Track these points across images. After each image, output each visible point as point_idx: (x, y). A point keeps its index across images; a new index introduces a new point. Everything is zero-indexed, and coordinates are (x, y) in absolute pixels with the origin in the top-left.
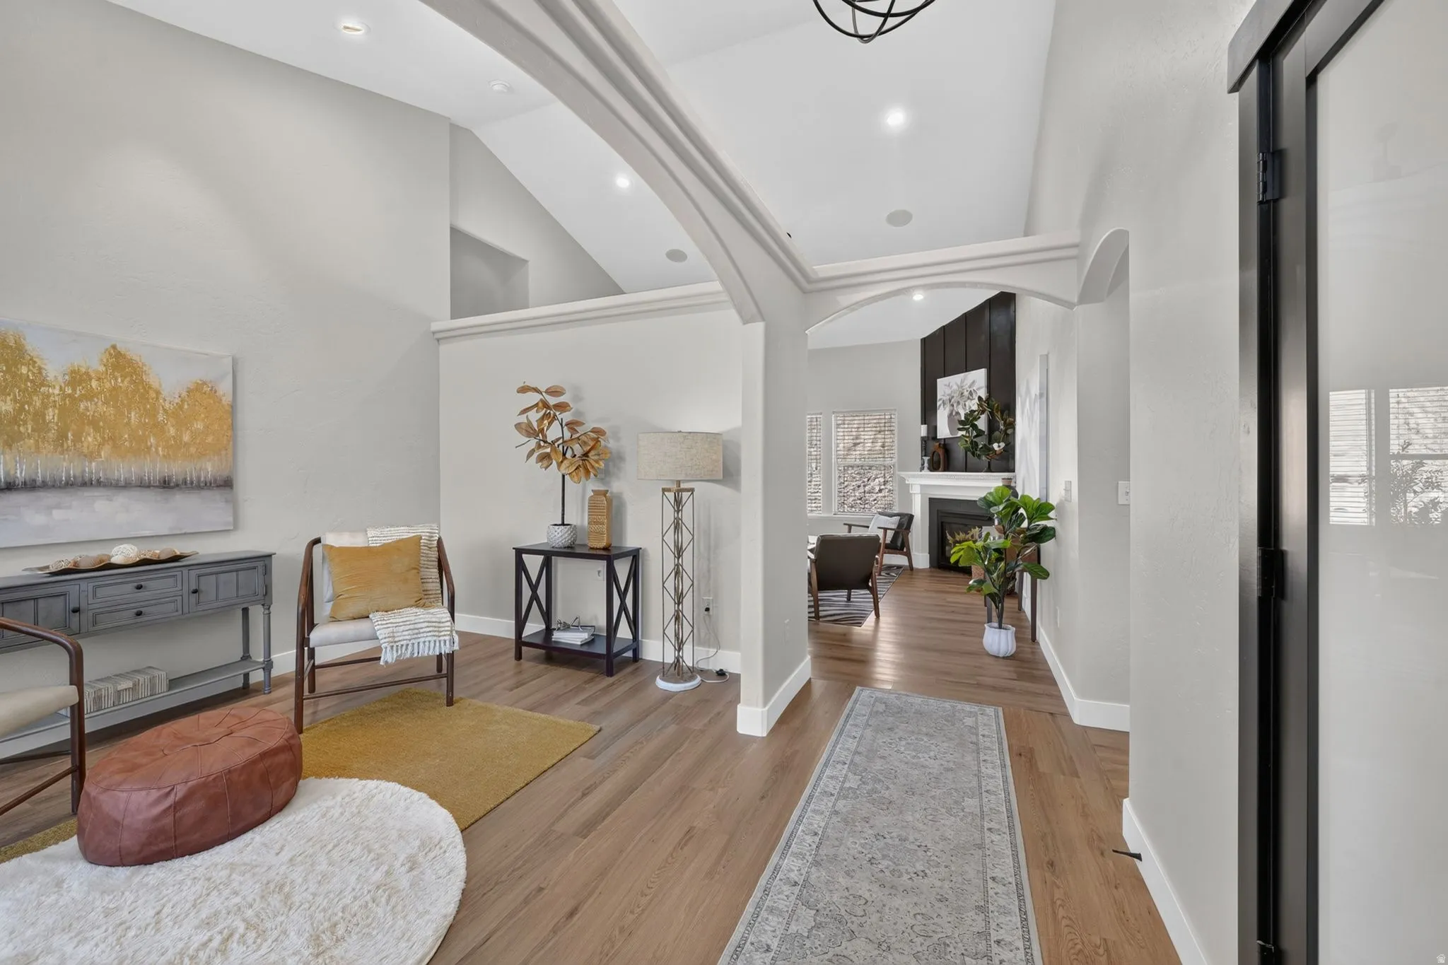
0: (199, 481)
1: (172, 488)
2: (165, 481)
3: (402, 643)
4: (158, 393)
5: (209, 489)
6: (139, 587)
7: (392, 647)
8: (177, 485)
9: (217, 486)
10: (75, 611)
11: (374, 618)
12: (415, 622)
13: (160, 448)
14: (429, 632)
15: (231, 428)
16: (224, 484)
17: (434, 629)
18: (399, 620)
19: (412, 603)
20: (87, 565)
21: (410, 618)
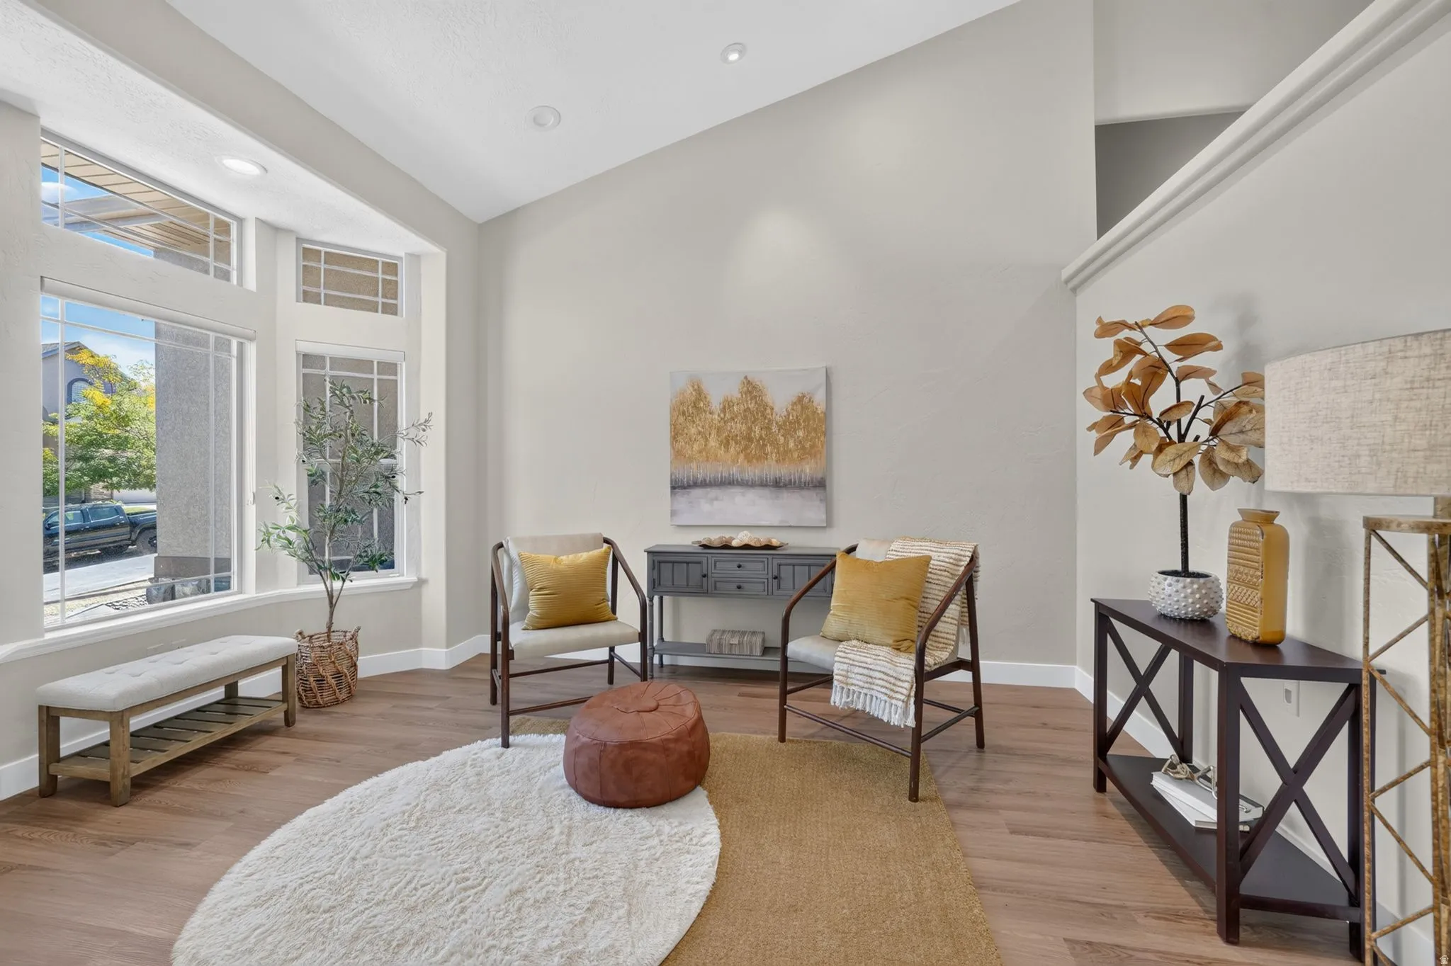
0: (800, 482)
1: (781, 487)
2: (776, 482)
3: (855, 688)
4: (772, 409)
6: (739, 566)
7: (843, 688)
8: (785, 485)
9: (814, 487)
10: (704, 576)
11: (841, 646)
12: (871, 667)
13: (774, 455)
14: (882, 687)
15: (825, 433)
16: (820, 485)
17: (888, 685)
18: (858, 658)
19: (891, 642)
20: (716, 544)
21: (869, 660)
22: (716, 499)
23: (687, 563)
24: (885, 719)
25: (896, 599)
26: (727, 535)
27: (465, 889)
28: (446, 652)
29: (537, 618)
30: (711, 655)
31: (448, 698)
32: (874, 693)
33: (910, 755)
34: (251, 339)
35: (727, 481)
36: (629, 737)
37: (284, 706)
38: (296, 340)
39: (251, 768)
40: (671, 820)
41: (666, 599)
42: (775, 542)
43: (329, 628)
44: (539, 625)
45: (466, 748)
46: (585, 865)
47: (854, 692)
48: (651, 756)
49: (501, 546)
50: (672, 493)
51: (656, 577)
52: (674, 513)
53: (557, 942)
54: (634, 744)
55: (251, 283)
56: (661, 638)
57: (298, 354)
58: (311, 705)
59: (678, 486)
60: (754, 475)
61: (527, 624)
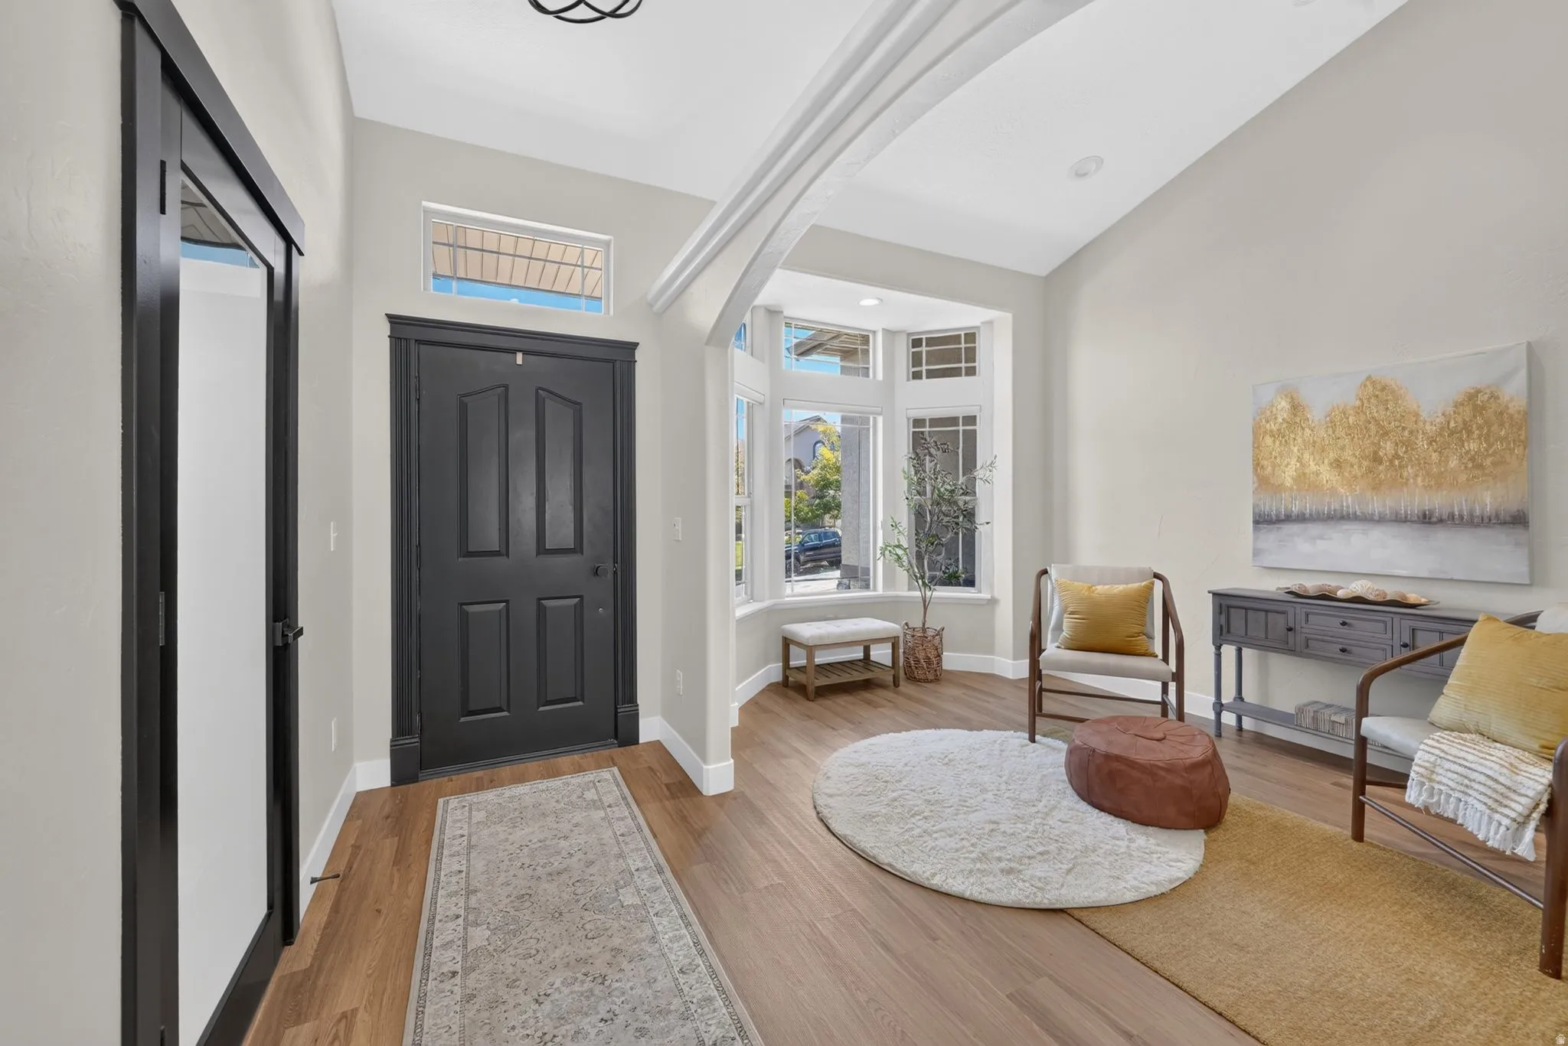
0: (1472, 517)
1: (1435, 523)
2: (1425, 516)
3: (1442, 788)
4: (1417, 416)
5: (1486, 527)
6: (1344, 624)
7: (1422, 784)
8: (1441, 521)
9: (1500, 524)
10: (1290, 629)
11: (1438, 734)
12: (1472, 766)
13: (1419, 480)
14: (1481, 793)
15: (1525, 443)
16: (1519, 520)
17: (1489, 792)
18: (1454, 751)
19: (1536, 747)
20: (1311, 593)
21: (1470, 757)
22: (1321, 538)
23: (1267, 611)
24: (1481, 837)
25: (1558, 688)
26: (1330, 582)
27: (963, 806)
28: (1013, 664)
29: (1068, 638)
30: (1299, 727)
31: (1004, 699)
32: (1470, 799)
33: (1542, 906)
34: (880, 414)
35: (1339, 515)
36: (1115, 751)
37: (892, 672)
38: (907, 409)
39: (869, 703)
40: (1150, 838)
41: (1247, 653)
42: (1413, 598)
43: (924, 624)
44: (1071, 647)
45: (1002, 732)
46: (1052, 831)
47: (1441, 792)
48: (1136, 774)
49: (1045, 572)
50: (1255, 529)
51: (1223, 621)
52: (1257, 553)
53: (1008, 857)
54: (1118, 758)
55: (880, 376)
56: (1239, 696)
57: (908, 419)
58: (912, 678)
59: (1262, 521)
60: (1384, 505)
61: (1060, 643)
